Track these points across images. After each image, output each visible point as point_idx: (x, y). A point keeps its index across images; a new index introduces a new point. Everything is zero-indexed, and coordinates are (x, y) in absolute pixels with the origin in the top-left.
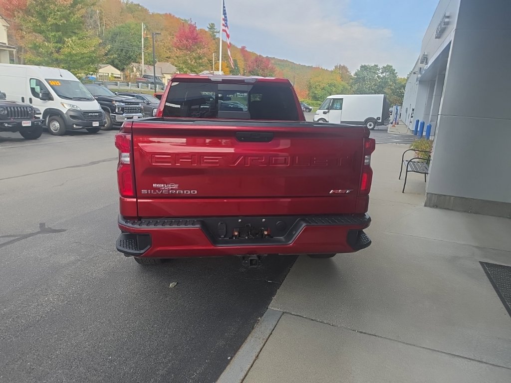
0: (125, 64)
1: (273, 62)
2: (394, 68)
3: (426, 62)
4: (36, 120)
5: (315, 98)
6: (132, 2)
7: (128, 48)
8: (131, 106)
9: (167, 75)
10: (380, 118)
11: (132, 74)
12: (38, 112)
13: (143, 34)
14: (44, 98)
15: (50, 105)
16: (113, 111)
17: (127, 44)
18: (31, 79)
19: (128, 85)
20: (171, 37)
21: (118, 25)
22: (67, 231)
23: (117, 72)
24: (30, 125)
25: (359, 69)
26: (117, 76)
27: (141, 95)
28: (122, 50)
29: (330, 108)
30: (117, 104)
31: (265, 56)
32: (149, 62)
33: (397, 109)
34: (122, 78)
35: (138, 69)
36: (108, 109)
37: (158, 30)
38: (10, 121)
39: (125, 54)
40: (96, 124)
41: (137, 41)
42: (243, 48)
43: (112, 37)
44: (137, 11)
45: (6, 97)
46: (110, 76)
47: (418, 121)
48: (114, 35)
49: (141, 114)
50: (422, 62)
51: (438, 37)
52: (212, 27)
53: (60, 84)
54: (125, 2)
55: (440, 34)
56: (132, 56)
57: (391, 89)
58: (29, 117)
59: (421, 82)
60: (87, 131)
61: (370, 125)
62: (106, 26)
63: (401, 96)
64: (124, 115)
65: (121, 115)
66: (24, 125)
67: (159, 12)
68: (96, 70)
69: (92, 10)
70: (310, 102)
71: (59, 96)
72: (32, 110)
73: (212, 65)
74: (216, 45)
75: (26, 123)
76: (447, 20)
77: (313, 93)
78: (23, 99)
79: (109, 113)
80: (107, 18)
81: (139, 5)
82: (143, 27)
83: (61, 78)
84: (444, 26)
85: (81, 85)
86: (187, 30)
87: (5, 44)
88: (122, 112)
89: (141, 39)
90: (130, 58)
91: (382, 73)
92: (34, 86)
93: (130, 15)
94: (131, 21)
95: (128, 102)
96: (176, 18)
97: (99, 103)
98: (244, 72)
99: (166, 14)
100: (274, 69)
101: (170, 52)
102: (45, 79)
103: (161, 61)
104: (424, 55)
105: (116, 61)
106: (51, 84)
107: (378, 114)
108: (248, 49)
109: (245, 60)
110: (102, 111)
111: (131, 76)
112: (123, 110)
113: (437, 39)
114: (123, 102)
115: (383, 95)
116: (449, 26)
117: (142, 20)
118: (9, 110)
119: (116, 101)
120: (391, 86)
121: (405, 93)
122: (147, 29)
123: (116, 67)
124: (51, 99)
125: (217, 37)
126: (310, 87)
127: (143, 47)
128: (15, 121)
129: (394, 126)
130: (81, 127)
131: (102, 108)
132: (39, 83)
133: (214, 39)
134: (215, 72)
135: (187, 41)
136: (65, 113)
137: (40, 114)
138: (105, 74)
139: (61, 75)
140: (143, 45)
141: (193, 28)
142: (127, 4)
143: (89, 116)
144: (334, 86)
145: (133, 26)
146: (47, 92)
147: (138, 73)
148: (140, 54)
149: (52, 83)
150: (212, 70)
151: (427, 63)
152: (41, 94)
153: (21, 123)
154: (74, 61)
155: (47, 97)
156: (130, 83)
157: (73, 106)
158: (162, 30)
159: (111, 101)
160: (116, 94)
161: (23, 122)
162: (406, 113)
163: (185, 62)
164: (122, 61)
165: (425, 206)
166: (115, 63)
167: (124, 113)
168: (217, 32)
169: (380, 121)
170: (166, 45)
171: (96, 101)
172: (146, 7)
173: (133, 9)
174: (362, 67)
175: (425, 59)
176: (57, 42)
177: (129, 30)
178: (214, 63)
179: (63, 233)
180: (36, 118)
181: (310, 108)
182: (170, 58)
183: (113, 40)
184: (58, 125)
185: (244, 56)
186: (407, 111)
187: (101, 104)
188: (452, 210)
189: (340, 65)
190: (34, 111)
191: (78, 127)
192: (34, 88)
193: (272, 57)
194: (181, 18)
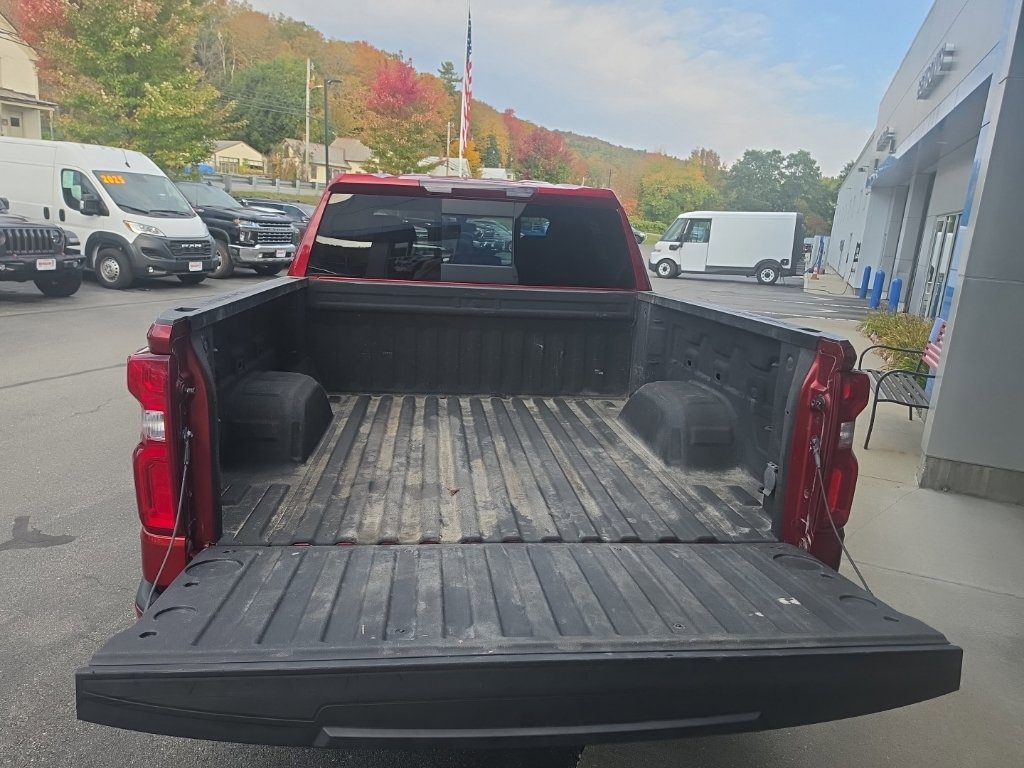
0: (271, 141)
1: (567, 140)
2: (812, 157)
3: (892, 148)
4: (68, 257)
5: (652, 215)
6: (290, 19)
7: (279, 109)
8: (272, 229)
9: (355, 164)
10: (787, 260)
11: (284, 160)
12: (72, 240)
13: (308, 81)
14: (89, 210)
15: (100, 224)
16: (235, 239)
17: (278, 101)
18: (63, 170)
19: (274, 184)
20: (365, 88)
21: (261, 63)
22: (76, 542)
23: (256, 157)
24: (54, 268)
25: (742, 159)
26: (256, 164)
27: (295, 205)
28: (267, 113)
29: (684, 238)
30: (241, 225)
31: (551, 129)
32: (321, 138)
33: (821, 242)
34: (265, 168)
35: (297, 152)
36: (224, 236)
37: (339, 74)
38: (11, 259)
39: (271, 121)
40: (196, 267)
41: (296, 96)
42: (509, 112)
43: (248, 86)
44: (299, 35)
45: (7, 207)
46: (241, 164)
47: (868, 270)
48: (252, 81)
49: (292, 246)
50: (881, 148)
51: (925, 95)
52: (448, 69)
53: (123, 182)
54: (277, 19)
55: (929, 89)
56: (287, 125)
57: (807, 200)
58: (51, 251)
59: (876, 187)
60: (178, 280)
61: (768, 275)
62: (237, 65)
63: (830, 214)
64: (258, 247)
65: (251, 248)
66: (40, 268)
67: (342, 39)
68: (208, 151)
69: (211, 34)
70: (640, 222)
71: (119, 205)
72: (60, 235)
73: (445, 146)
74: (455, 107)
75: (46, 264)
76: (947, 59)
77: (647, 204)
78: (46, 211)
79: (226, 241)
80: (239, 48)
81: (303, 24)
82: (309, 66)
83: (127, 170)
84: (943, 73)
85: (169, 184)
86: (394, 75)
87: (34, 97)
88: (253, 242)
89: (305, 91)
90: (284, 129)
91: (786, 167)
92: (69, 183)
93: (286, 43)
94: (286, 56)
95: (267, 222)
96: (377, 51)
97: (204, 221)
98: (509, 160)
99: (358, 42)
100: (570, 155)
101: (362, 118)
102: (94, 172)
103: (345, 136)
104: (887, 132)
105: (255, 135)
106: (105, 181)
107: (784, 252)
108: (517, 115)
109: (511, 138)
110: (210, 238)
111: (284, 166)
112: (255, 237)
113: (922, 101)
114: (256, 221)
115: (795, 214)
116: (951, 72)
117: (309, 54)
118: (10, 234)
119: (242, 219)
120: (806, 192)
121: (838, 209)
122: (319, 73)
123: (254, 145)
124: (103, 212)
125: (456, 90)
126: (641, 194)
127: (308, 107)
128: (21, 258)
129: (815, 277)
130: (164, 273)
131: (211, 232)
132: (79, 178)
133: (451, 94)
134: (450, 159)
135: (393, 96)
136: (131, 242)
137: (78, 244)
138: (231, 160)
139: (127, 164)
140: (308, 104)
141: (405, 71)
142: (280, 22)
143: (182, 249)
144: (690, 190)
145: (289, 65)
146: (96, 198)
147: (297, 159)
148: (303, 121)
149: (108, 180)
150: (445, 155)
151: (893, 150)
152: (82, 202)
153: (35, 264)
154: (163, 133)
155: (96, 208)
156: (277, 180)
157: (149, 229)
158: (347, 73)
159: (232, 218)
160: (242, 203)
161: (39, 261)
162: (842, 250)
163: (389, 140)
164: (267, 133)
165: (922, 485)
166: (252, 139)
167: (257, 243)
168: (457, 80)
169: (788, 267)
170: (355, 104)
171: (198, 217)
172: (316, 28)
173: (293, 33)
174: (747, 153)
175: (889, 141)
176: (128, 96)
177: (282, 74)
178: (449, 142)
179: (65, 546)
180: (68, 252)
181: (642, 234)
182: (362, 129)
183: (250, 92)
184: (117, 266)
185: (510, 129)
186: (842, 246)
187: (209, 224)
188: (985, 498)
189: (703, 151)
190: (65, 238)
191: (157, 272)
192: (69, 189)
193: (567, 131)
194: (387, 51)
